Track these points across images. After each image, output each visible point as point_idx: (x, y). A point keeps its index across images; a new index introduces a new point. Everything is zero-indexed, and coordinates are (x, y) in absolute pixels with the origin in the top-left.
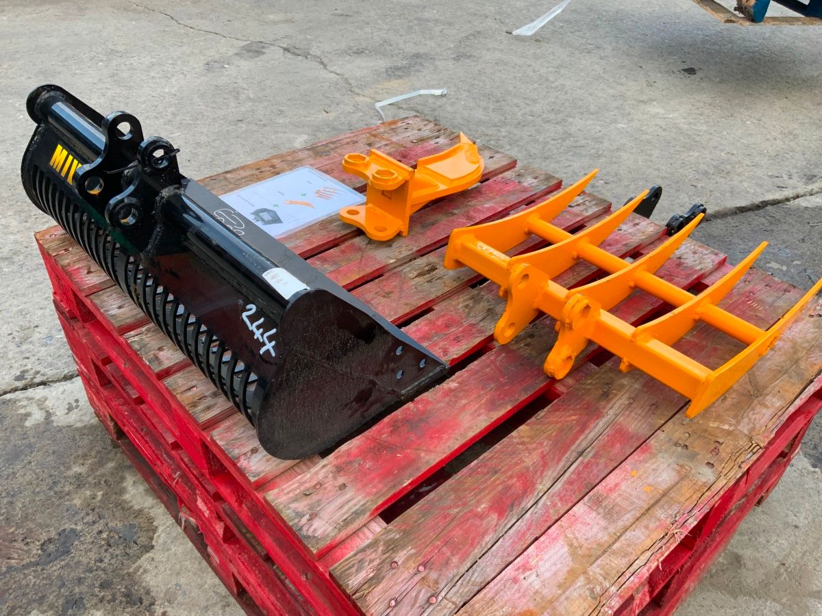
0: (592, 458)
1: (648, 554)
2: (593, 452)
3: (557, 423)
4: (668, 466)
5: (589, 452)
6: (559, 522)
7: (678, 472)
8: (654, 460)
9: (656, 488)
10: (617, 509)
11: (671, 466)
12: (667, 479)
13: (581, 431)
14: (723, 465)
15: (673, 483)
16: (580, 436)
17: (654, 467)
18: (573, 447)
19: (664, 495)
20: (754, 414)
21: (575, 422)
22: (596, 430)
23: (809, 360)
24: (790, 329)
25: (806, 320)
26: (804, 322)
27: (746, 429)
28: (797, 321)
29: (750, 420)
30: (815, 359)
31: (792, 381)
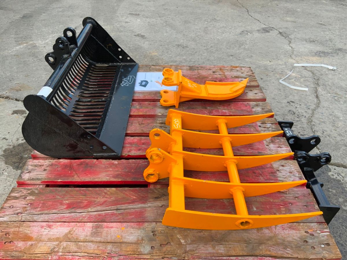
0: (118, 213)
1: (86, 254)
2: (122, 212)
3: (126, 195)
4: (138, 236)
5: (121, 211)
6: (78, 223)
7: (138, 240)
8: (137, 230)
9: (122, 239)
10: (99, 234)
11: (138, 237)
12: (131, 239)
13: (129, 203)
14: (158, 252)
15: (130, 242)
16: (127, 204)
17: (133, 232)
18: (118, 206)
19: (120, 243)
20: (203, 246)
21: (132, 199)
22: (135, 206)
23: (270, 247)
24: (283, 230)
25: (301, 232)
26: (298, 232)
27: (190, 248)
28: (293, 229)
29: (197, 247)
30: (274, 249)
31: (245, 249)
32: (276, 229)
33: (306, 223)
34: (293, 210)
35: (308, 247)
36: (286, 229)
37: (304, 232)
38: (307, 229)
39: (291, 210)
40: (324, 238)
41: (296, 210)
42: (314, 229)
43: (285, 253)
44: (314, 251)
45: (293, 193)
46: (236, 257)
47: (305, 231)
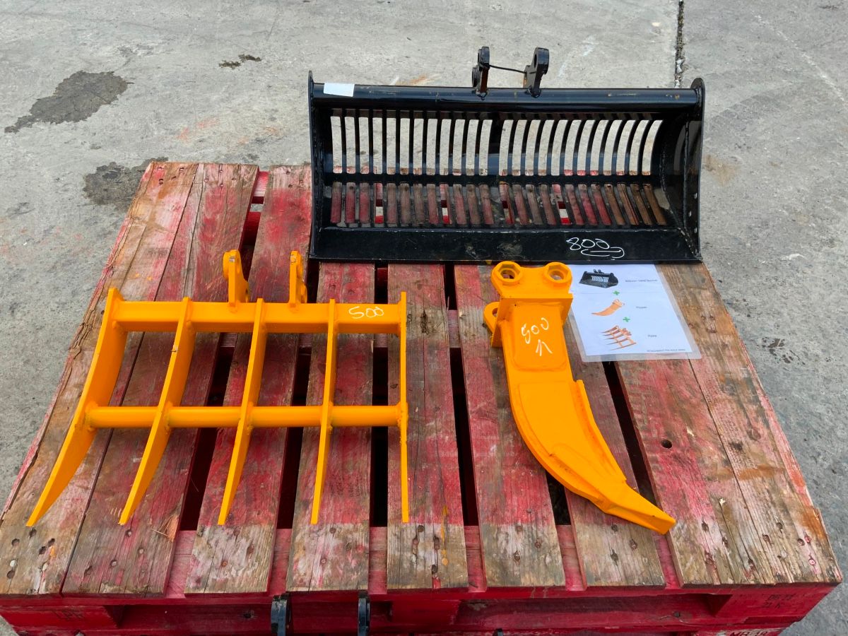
0: (180, 271)
1: (120, 248)
2: (182, 275)
3: (216, 277)
5: (184, 274)
6: (175, 233)
8: (142, 293)
10: (149, 256)
13: (198, 282)
15: (123, 288)
16: (196, 279)
17: (140, 290)
18: (195, 271)
19: (125, 279)
21: (206, 285)
22: (190, 289)
23: (46, 467)
24: (73, 499)
25: (57, 530)
26: (59, 525)
27: (87, 355)
28: (68, 519)
29: (86, 365)
30: (40, 474)
31: (58, 429)
32: (80, 487)
33: (72, 548)
34: (113, 532)
35: (21, 534)
36: (72, 506)
37: (56, 538)
38: (58, 546)
39: (115, 528)
40: (28, 573)
41: (110, 538)
42: (54, 559)
43: (24, 490)
44: (9, 541)
45: (159, 549)
46: (49, 415)
47: (56, 540)
